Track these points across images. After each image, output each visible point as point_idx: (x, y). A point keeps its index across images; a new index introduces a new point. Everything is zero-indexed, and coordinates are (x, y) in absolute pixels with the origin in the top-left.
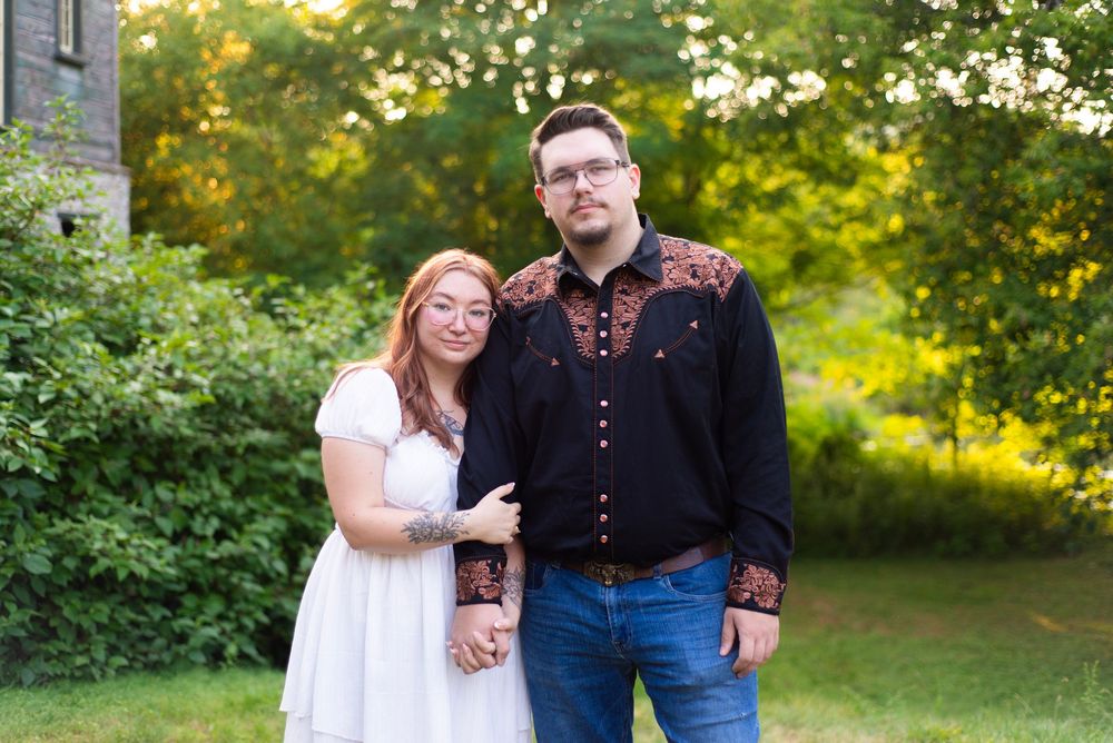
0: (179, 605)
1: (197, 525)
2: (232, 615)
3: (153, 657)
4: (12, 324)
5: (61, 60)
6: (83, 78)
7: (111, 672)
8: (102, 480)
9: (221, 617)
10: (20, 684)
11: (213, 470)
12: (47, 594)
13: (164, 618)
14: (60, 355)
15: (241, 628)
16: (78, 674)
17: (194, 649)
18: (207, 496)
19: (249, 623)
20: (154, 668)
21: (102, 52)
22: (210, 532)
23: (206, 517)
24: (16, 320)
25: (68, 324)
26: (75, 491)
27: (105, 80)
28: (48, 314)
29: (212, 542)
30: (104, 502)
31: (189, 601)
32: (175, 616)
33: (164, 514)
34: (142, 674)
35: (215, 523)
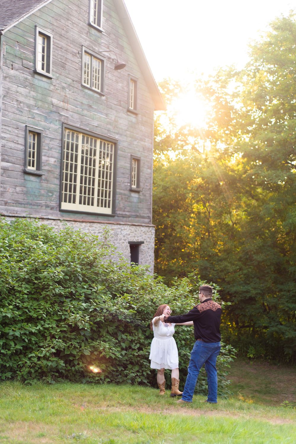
0: (127, 367)
1: (133, 347)
2: (141, 371)
3: (118, 380)
4: (86, 290)
5: (132, 191)
6: (139, 195)
7: (105, 382)
8: (108, 332)
9: (138, 371)
10: (82, 383)
11: (140, 331)
12: (90, 361)
13: (122, 370)
14: (97, 299)
15: (143, 375)
16: (96, 382)
17: (128, 379)
18: (137, 338)
19: (145, 373)
20: (118, 383)
21: (147, 186)
22: (136, 348)
23: (136, 344)
24: (87, 289)
25: (101, 290)
26: (100, 335)
27: (147, 195)
28: (96, 288)
29: (137, 351)
30: (107, 338)
31: (130, 366)
32: (125, 370)
33: (124, 342)
34: (114, 384)
35: (138, 345)
